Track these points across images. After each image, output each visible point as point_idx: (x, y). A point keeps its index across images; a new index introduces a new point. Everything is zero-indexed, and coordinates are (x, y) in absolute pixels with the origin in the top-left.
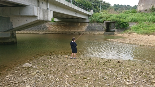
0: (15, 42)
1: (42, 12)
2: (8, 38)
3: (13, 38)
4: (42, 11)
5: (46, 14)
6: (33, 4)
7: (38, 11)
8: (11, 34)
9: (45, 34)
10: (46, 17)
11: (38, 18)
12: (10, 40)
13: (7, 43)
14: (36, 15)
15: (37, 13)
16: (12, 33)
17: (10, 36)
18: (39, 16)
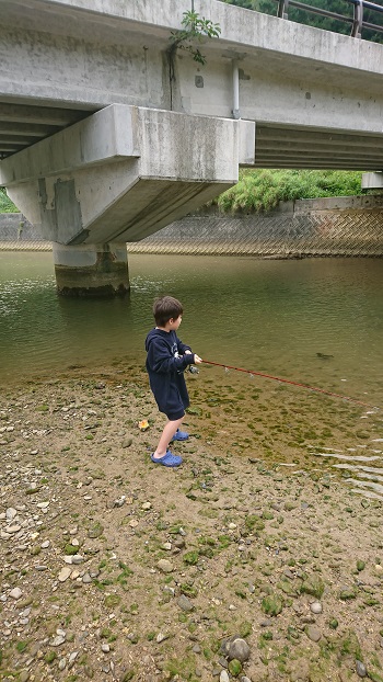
0: (116, 288)
1: (166, 134)
2: (86, 272)
3: (108, 272)
4: (166, 126)
5: (199, 140)
6: (136, 97)
7: (143, 131)
8: (99, 254)
9: (297, 257)
10: (199, 157)
11: (143, 171)
12: (95, 279)
13: (84, 290)
14: (128, 152)
15: (131, 142)
16: (102, 251)
17: (97, 264)
18: (145, 154)
